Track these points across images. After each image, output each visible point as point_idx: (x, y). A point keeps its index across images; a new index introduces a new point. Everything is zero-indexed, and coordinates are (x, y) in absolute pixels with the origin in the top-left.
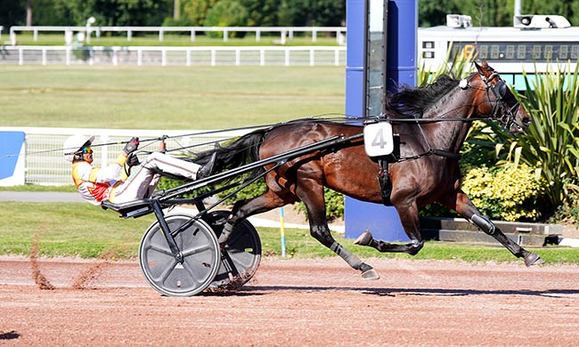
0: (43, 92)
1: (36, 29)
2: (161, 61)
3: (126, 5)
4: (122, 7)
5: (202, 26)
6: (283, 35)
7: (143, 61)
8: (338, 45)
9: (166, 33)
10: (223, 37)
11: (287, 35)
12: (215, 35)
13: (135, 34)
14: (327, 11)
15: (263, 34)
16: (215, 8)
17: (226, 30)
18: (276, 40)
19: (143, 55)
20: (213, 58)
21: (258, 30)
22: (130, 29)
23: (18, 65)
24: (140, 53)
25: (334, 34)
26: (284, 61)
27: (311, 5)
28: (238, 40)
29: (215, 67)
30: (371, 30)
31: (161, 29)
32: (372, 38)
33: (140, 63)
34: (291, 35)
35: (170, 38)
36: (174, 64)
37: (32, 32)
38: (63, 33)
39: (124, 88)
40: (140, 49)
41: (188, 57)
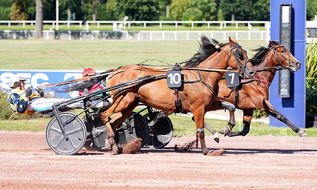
0: (106, 53)
1: (99, 22)
2: (162, 38)
3: (143, 11)
4: (140, 12)
5: (180, 20)
6: (221, 25)
7: (153, 38)
8: (248, 30)
9: (163, 24)
10: (191, 26)
11: (223, 25)
12: (187, 25)
13: (148, 25)
14: (242, 13)
15: (211, 25)
16: (187, 12)
17: (193, 22)
18: (217, 27)
19: (153, 35)
20: (188, 36)
21: (209, 22)
22: (145, 22)
23: (91, 40)
24: (151, 34)
25: (246, 25)
26: (223, 38)
27: (234, 10)
28: (199, 28)
29: (189, 41)
30: (283, 22)
31: (160, 22)
32: (283, 26)
33: (151, 39)
34: (225, 25)
35: (165, 27)
36: (168, 39)
37: (96, 24)
38: (112, 24)
39: (146, 51)
40: (151, 32)
41: (175, 36)
